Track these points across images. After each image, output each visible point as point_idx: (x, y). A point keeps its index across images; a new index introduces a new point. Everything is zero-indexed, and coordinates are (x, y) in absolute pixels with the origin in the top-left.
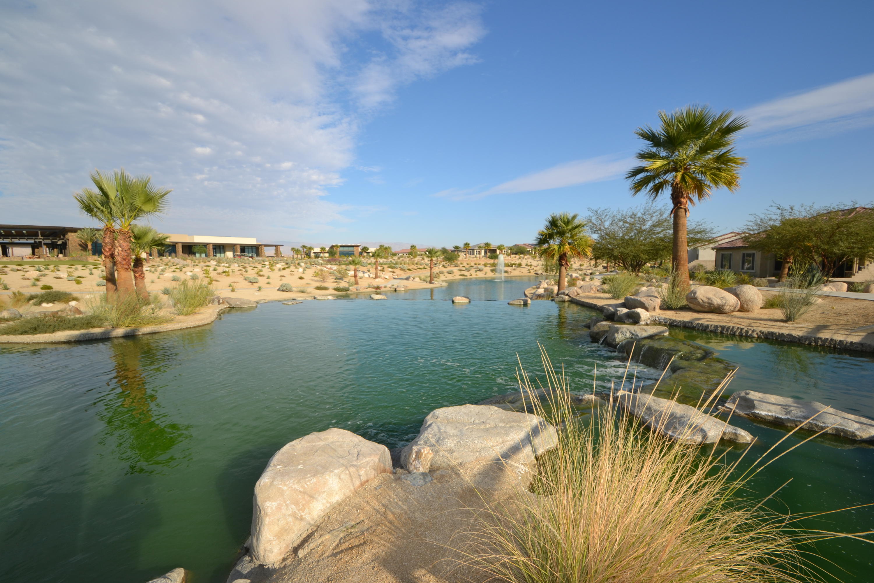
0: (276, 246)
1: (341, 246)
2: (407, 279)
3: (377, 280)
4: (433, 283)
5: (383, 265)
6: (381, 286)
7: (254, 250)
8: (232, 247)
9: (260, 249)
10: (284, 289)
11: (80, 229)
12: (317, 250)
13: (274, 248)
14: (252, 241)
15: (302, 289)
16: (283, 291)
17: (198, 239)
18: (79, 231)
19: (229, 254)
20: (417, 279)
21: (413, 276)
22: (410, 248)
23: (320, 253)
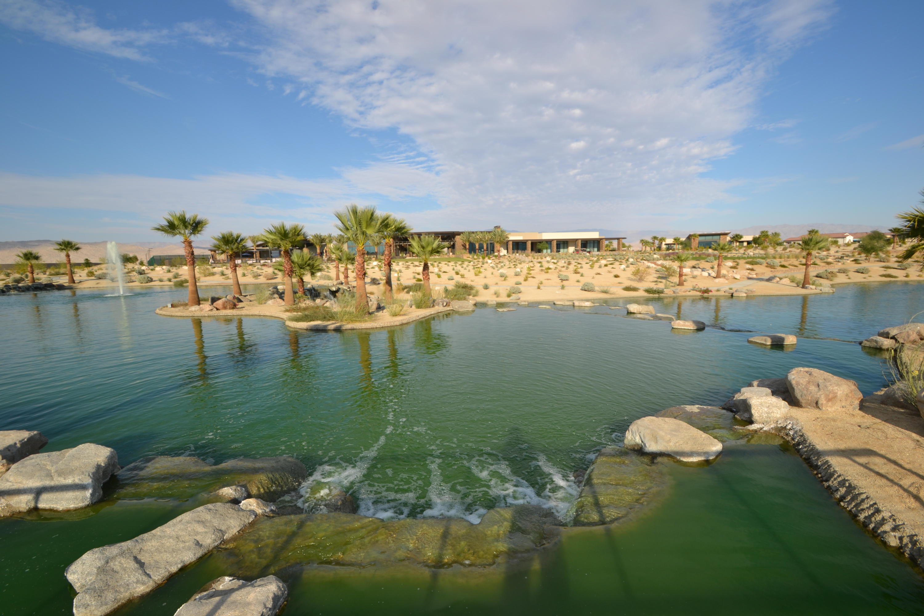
0: (618, 239)
1: (701, 235)
2: (769, 280)
3: (717, 280)
4: (806, 288)
5: (738, 260)
6: (710, 289)
7: (596, 245)
8: (574, 242)
9: (601, 243)
10: (586, 288)
11: (462, 233)
12: (670, 241)
13: (617, 240)
14: (595, 235)
15: (605, 289)
16: (586, 290)
17: (546, 236)
18: (462, 235)
19: (571, 249)
20: (786, 281)
21: (781, 275)
22: (807, 233)
23: (674, 244)
